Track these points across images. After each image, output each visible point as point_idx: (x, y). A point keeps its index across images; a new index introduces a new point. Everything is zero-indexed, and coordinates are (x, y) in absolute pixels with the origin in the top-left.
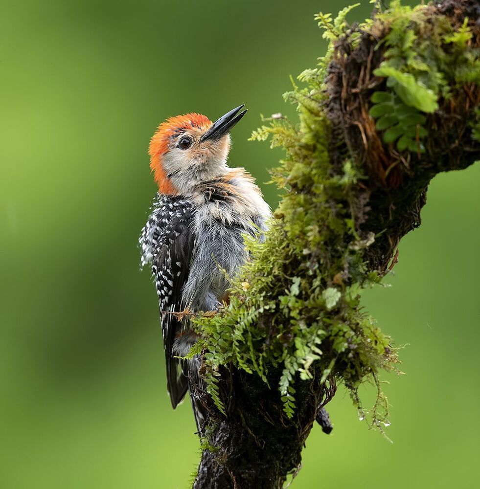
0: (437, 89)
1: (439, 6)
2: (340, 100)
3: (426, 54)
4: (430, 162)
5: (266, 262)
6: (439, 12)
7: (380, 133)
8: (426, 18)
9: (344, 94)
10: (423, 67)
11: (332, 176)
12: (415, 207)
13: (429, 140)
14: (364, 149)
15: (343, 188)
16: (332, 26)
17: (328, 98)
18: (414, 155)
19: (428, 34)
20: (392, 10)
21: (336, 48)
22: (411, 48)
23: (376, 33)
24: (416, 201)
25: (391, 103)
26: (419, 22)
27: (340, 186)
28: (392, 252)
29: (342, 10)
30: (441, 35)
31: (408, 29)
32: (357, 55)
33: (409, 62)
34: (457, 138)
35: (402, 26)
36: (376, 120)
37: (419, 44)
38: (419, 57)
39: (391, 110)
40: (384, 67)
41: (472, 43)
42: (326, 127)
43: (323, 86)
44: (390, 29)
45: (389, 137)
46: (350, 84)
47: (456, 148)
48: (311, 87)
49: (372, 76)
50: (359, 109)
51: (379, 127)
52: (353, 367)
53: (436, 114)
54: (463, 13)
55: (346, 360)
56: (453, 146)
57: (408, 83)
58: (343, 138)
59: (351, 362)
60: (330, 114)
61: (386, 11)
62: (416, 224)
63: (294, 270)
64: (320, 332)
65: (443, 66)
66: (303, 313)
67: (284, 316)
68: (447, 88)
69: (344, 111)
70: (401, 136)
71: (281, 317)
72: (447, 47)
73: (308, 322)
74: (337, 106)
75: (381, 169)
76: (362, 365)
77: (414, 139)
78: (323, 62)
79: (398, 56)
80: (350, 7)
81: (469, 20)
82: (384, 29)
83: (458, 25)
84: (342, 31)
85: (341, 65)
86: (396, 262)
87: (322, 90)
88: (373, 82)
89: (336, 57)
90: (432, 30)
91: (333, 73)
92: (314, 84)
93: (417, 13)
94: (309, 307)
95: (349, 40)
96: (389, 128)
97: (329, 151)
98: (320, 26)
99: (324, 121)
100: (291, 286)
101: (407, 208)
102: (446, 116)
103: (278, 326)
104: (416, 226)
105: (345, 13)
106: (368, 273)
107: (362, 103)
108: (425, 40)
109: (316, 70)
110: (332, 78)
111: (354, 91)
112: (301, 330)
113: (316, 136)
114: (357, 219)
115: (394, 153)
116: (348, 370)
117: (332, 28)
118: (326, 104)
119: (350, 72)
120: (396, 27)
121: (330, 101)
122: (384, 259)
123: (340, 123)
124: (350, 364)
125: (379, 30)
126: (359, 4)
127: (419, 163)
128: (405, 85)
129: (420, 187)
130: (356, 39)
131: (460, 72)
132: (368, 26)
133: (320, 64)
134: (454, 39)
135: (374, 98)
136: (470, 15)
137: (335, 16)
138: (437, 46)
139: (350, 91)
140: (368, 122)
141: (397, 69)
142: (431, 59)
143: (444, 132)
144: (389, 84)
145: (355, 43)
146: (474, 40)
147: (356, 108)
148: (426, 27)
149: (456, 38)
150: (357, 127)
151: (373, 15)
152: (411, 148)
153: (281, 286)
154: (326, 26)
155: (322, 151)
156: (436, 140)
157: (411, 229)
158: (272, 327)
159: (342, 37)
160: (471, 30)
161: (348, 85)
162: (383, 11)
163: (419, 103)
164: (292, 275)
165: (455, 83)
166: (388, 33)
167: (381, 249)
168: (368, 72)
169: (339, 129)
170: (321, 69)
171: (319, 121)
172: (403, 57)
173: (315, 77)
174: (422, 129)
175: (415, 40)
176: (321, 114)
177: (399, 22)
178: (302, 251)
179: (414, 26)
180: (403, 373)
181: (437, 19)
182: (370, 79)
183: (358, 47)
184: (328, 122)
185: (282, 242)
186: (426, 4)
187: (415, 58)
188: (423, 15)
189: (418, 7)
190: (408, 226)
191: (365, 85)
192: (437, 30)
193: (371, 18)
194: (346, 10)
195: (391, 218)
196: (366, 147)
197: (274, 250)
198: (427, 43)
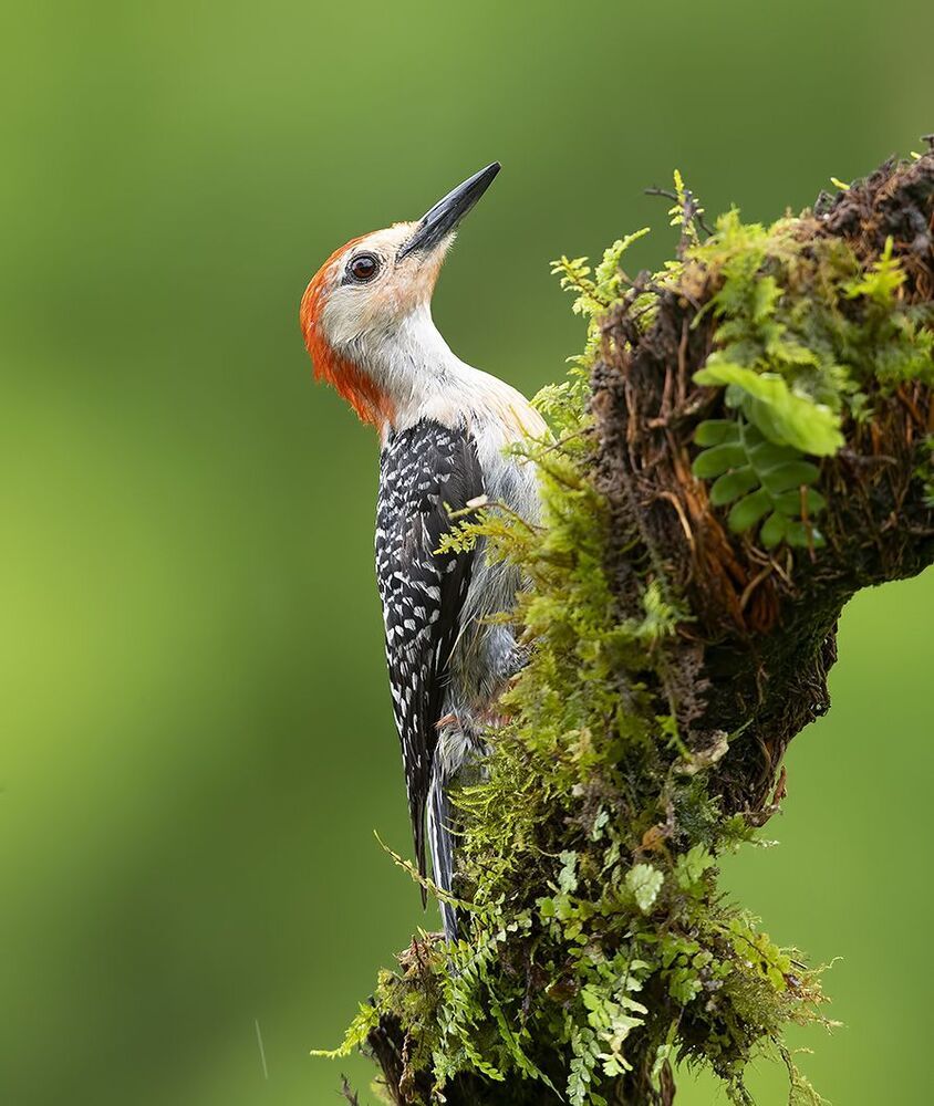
0: (839, 403)
1: (826, 217)
2: (626, 446)
3: (806, 326)
4: (836, 566)
5: (498, 827)
6: (826, 231)
7: (719, 513)
8: (799, 246)
9: (632, 434)
10: (803, 356)
11: (617, 620)
12: (813, 670)
13: (831, 516)
14: (689, 553)
15: (643, 645)
16: (593, 284)
17: (599, 445)
18: (799, 554)
19: (808, 281)
20: (722, 236)
21: (606, 332)
22: (771, 315)
23: (691, 291)
24: (815, 655)
25: (740, 443)
26: (783, 257)
27: (638, 640)
28: (772, 775)
29: (611, 247)
30: (835, 281)
31: (762, 274)
32: (652, 342)
33: (770, 349)
34: (894, 507)
35: (748, 269)
36: (708, 485)
37: (788, 306)
38: (792, 336)
39: (741, 458)
40: (716, 363)
41: (905, 294)
42: (597, 512)
43: (586, 421)
44: (723, 279)
45: (741, 519)
46: (644, 409)
47: (891, 528)
48: (558, 424)
49: (690, 386)
50: (669, 464)
51: (716, 498)
52: (721, 1030)
53: (840, 458)
54: (880, 228)
55: (705, 1018)
56: (887, 525)
57: (774, 395)
58: (638, 532)
59: (717, 1021)
60: (605, 480)
61: (710, 240)
62: (819, 707)
63: (560, 834)
64: (636, 965)
65: (846, 351)
66: (594, 928)
67: (554, 941)
68: (861, 399)
69: (636, 471)
70: (769, 514)
71: (549, 945)
72: (853, 308)
73: (607, 946)
74: (618, 463)
75: (731, 592)
76: (741, 1022)
77: (798, 519)
78: (580, 366)
79: (744, 337)
80: (628, 239)
81: (895, 241)
82: (709, 280)
83: (871, 255)
84: (615, 295)
85: (620, 368)
86: (783, 795)
87: (584, 428)
88: (694, 400)
89: (607, 353)
90: (815, 271)
91: (603, 388)
92: (565, 417)
93: (779, 238)
94: (604, 913)
95: (633, 313)
96: (740, 499)
97: (606, 565)
98: (566, 287)
99: (589, 497)
100: (559, 872)
101: (797, 674)
102: (863, 460)
103: (544, 965)
104: (820, 713)
105: (618, 252)
106: (723, 821)
107: (674, 449)
108: (803, 295)
109: (566, 385)
110: (601, 401)
111: (653, 423)
112: (595, 967)
113: (576, 533)
114: (682, 709)
115: (755, 555)
116: (714, 1037)
117: (593, 290)
118: (594, 459)
119: (641, 382)
120: (734, 274)
121: (604, 451)
122: (756, 791)
123: (626, 498)
124: (714, 1025)
125: (698, 284)
126: (648, 229)
127: (813, 571)
128: (766, 399)
129: (821, 625)
130: (648, 309)
131: (886, 361)
132: (671, 277)
133: (573, 371)
134: (864, 289)
135: (700, 436)
136: (895, 231)
137: (595, 261)
138: (828, 308)
139: (647, 426)
140: (691, 491)
141: (745, 366)
142: (820, 337)
143: (863, 496)
144: (729, 402)
145: (646, 319)
146: (910, 285)
147: (661, 462)
148: (800, 267)
149: (870, 285)
150: (667, 502)
151: (682, 252)
152: (792, 541)
153: (537, 875)
154: (579, 285)
155: (593, 566)
156: (845, 515)
157: (808, 719)
158: (532, 968)
159: (617, 305)
160: (902, 265)
161: (639, 412)
162: (702, 241)
163: (799, 436)
164: (558, 848)
165: (877, 386)
166: (719, 289)
167: (746, 769)
168: (680, 378)
169: (627, 512)
170: (578, 383)
171: (580, 498)
172: (757, 339)
173: (565, 400)
174: (814, 493)
175: (779, 297)
176: (583, 482)
177: (739, 260)
178: (570, 792)
179: (773, 267)
180: (837, 1023)
181: (823, 247)
182: (687, 395)
183: (654, 326)
184: (601, 500)
185: (526, 778)
186: (797, 216)
187: (783, 337)
188: (792, 241)
189: (779, 224)
190: (802, 714)
191: (677, 409)
192: (827, 272)
193: (678, 257)
194: (620, 246)
195: (762, 699)
196: (692, 545)
197: (511, 798)
198: (807, 301)
